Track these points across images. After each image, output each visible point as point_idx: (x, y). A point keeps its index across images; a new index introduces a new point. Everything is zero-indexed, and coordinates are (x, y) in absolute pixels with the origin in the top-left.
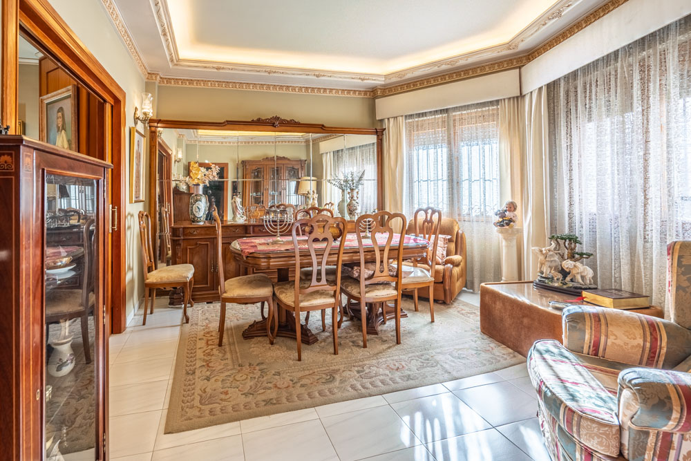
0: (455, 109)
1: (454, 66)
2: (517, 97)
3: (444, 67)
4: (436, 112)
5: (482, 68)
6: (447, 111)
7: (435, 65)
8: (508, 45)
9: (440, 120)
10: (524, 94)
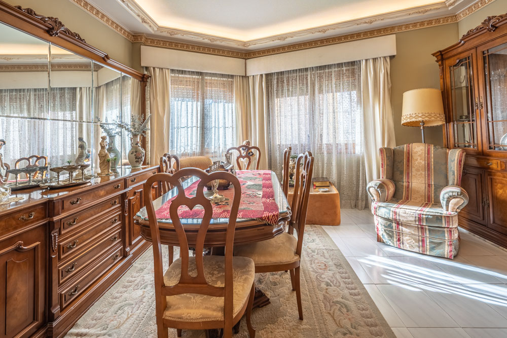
0: (207, 74)
1: (212, 43)
2: (243, 76)
3: (206, 41)
4: (193, 73)
5: (224, 51)
6: (200, 74)
7: (202, 37)
8: (244, 43)
9: (196, 80)
10: (247, 75)
